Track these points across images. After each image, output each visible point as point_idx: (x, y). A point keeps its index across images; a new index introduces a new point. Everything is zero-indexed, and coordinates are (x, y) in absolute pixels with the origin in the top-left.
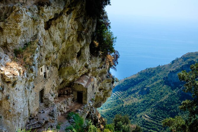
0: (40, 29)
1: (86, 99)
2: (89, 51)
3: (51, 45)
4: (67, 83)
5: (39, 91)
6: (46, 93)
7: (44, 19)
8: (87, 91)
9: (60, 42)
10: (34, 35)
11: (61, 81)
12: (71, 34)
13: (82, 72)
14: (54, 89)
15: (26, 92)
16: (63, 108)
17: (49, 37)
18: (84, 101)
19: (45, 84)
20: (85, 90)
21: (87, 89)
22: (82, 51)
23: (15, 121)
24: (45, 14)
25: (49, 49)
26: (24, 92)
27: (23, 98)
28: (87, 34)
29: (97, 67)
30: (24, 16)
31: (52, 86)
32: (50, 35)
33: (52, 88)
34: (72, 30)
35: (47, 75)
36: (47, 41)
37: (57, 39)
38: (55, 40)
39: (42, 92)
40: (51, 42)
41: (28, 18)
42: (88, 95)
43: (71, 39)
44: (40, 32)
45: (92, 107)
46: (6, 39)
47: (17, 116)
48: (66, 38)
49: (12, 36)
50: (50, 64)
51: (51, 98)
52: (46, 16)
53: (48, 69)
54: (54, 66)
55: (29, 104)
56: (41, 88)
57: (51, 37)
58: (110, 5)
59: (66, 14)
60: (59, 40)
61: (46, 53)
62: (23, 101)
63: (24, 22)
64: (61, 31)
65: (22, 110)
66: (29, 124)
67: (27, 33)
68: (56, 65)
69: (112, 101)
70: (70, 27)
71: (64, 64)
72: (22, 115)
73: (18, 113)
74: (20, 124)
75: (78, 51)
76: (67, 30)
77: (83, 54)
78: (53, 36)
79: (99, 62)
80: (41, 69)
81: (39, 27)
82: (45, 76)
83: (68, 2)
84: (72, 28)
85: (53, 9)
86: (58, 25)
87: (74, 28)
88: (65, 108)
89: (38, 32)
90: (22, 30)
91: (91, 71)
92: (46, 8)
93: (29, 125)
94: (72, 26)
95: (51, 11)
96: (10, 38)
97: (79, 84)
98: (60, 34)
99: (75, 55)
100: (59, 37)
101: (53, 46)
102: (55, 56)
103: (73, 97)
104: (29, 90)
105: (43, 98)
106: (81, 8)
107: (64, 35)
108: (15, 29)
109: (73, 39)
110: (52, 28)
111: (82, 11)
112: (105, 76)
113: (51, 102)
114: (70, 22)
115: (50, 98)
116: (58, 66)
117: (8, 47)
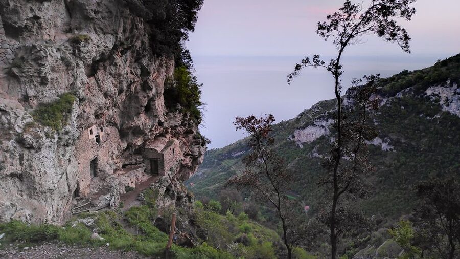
0: (78, 76)
1: (163, 169)
2: (163, 104)
3: (101, 97)
4: (135, 149)
5: (90, 161)
6: (101, 163)
7: (84, 62)
8: (163, 158)
9: (115, 93)
10: (70, 83)
11: (124, 145)
12: (131, 82)
13: (155, 133)
14: (114, 157)
15: (60, 161)
16: (130, 183)
17: (97, 87)
18: (160, 172)
19: (98, 151)
20: (161, 157)
21: (163, 155)
22: (152, 103)
23: (46, 201)
24: (84, 55)
25: (98, 103)
26: (56, 161)
27: (56, 170)
28: (158, 81)
29: (177, 125)
30: (49, 58)
31: (110, 153)
32: (98, 83)
33: (111, 156)
34: (132, 76)
35: (101, 138)
36: (95, 92)
37: (110, 89)
38: (106, 90)
39: (94, 163)
40: (100, 92)
41: (57, 61)
42: (165, 163)
43: (133, 88)
44: (79, 79)
45: (173, 179)
46: (26, 91)
47: (48, 194)
48: (125, 88)
49: (35, 86)
50: (105, 123)
51: (109, 170)
52: (86, 57)
53: (102, 130)
54: (113, 126)
55: (67, 177)
56: (92, 157)
57: (99, 86)
58: (188, 40)
59: (120, 53)
60: (113, 90)
61: (94, 108)
62: (56, 173)
63: (51, 66)
64: (115, 77)
65: (56, 185)
66: (76, 206)
67: (58, 82)
68: (115, 125)
69: (221, 173)
70: (129, 71)
71: (127, 122)
72: (56, 192)
73: (50, 190)
74: (55, 204)
75: (145, 104)
76: (125, 76)
77: (154, 107)
78: (102, 84)
79: (180, 118)
80: (91, 131)
81: (76, 72)
82: (98, 140)
83: (120, 38)
84: (132, 72)
85: (97, 48)
86: (108, 69)
87: (136, 73)
88: (132, 182)
89: (75, 79)
90: (49, 77)
91: (169, 130)
92: (85, 46)
93: (77, 208)
94: (131, 70)
95: (94, 50)
96: (31, 88)
97: (152, 149)
98: (114, 82)
99: (142, 109)
100: (112, 86)
101: (104, 98)
102: (111, 112)
103: (145, 168)
104: (65, 158)
105: (98, 171)
106: (142, 46)
107: (121, 82)
108: (38, 77)
109: (136, 88)
110: (100, 74)
111: (144, 49)
112: (191, 137)
113: (109, 175)
114: (128, 65)
115: (107, 170)
116: (119, 125)
117: (31, 101)
